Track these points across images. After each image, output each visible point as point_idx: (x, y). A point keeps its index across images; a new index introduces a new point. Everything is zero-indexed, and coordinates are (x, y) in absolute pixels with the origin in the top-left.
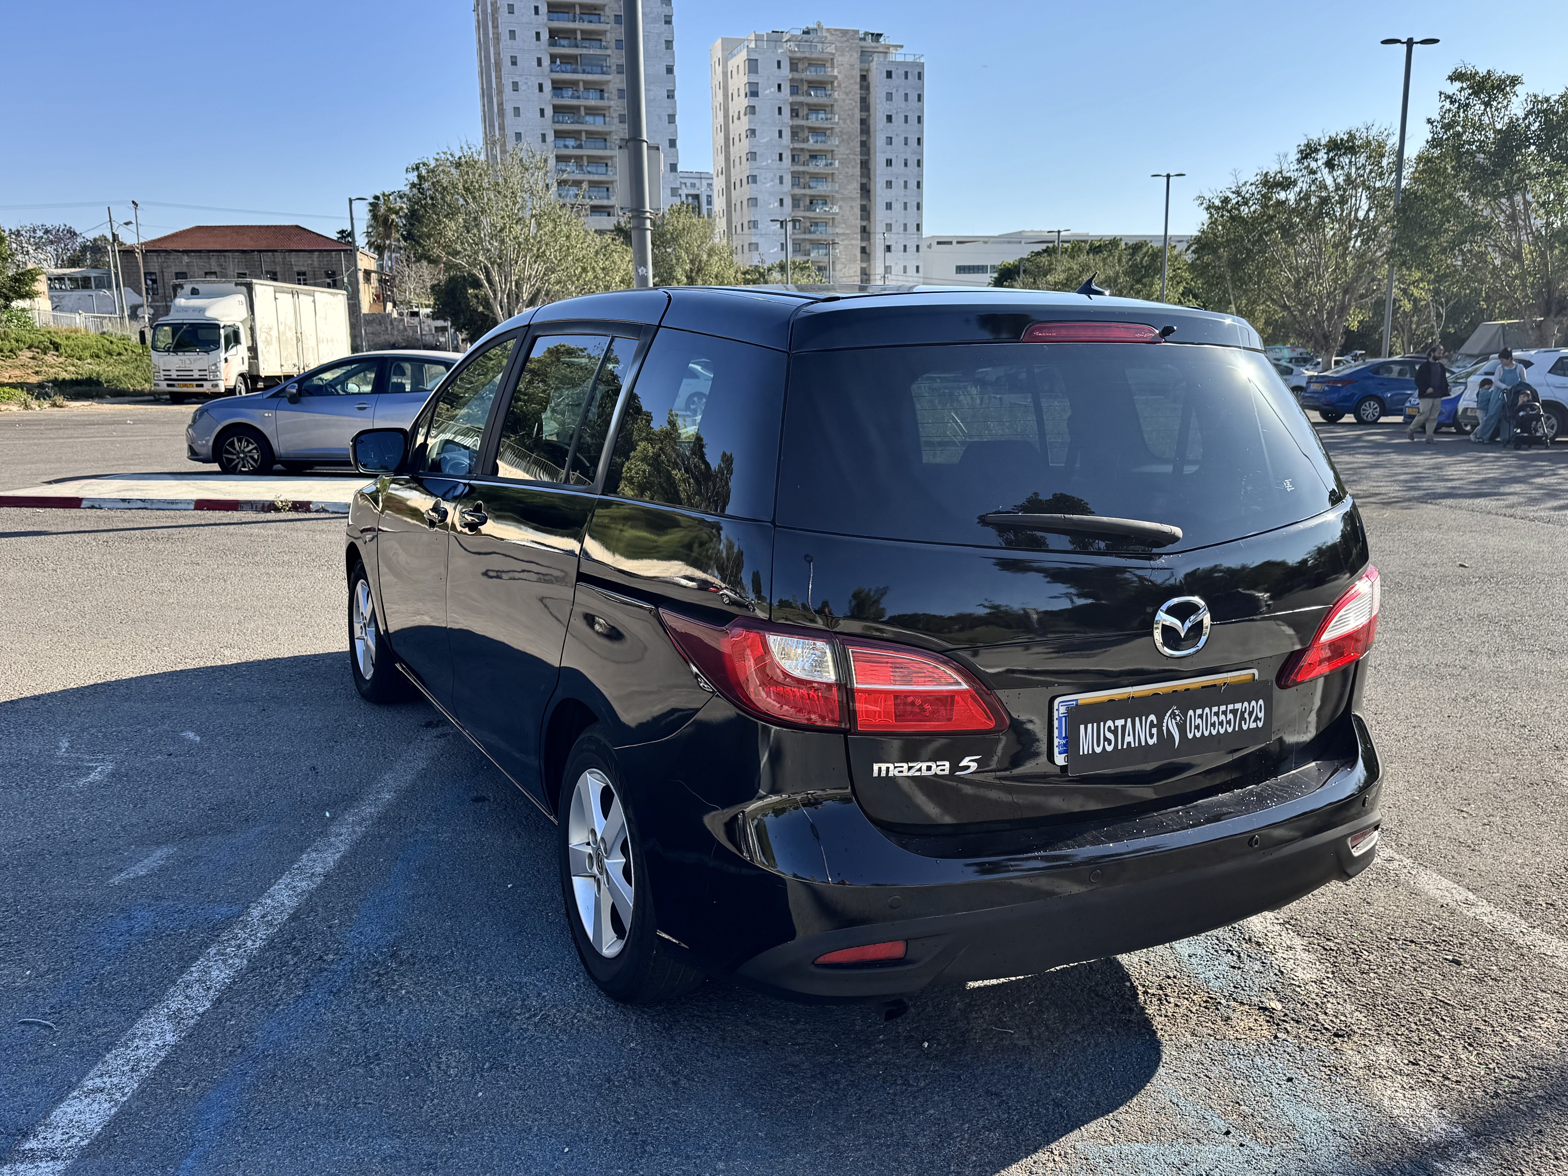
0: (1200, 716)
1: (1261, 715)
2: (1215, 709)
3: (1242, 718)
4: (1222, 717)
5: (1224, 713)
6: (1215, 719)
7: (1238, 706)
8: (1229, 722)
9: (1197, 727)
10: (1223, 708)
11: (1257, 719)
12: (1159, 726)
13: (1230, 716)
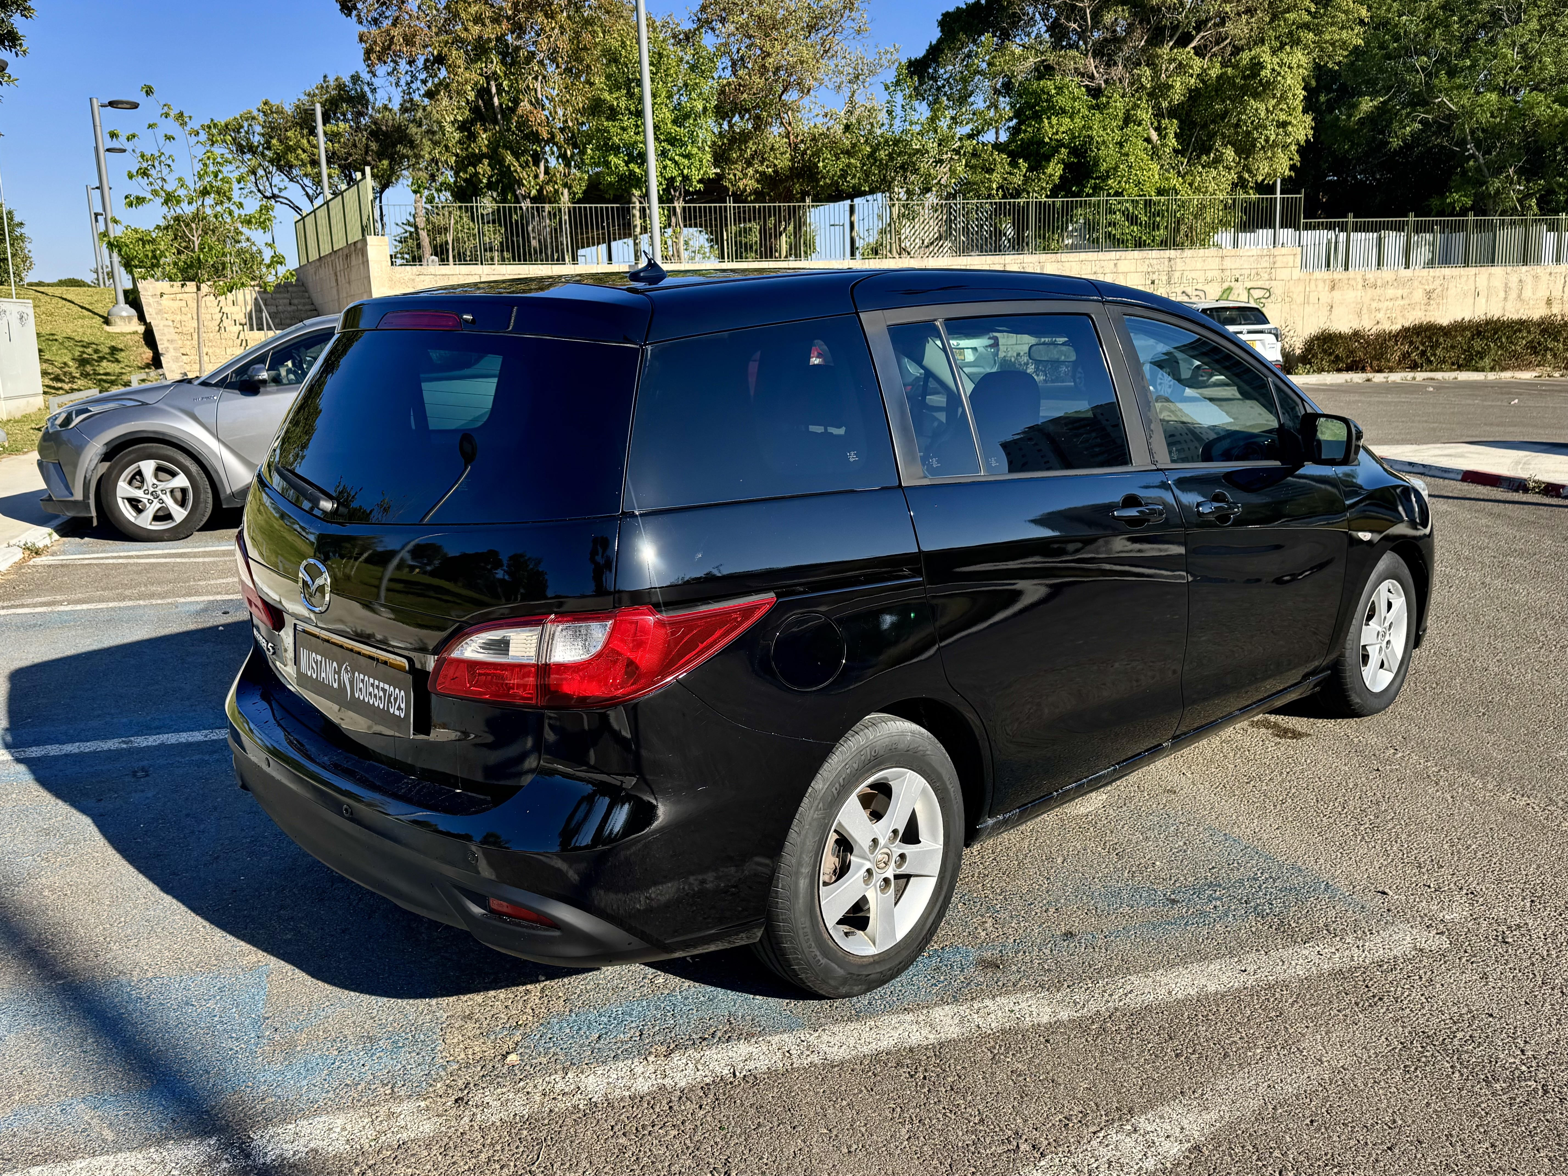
0: (363, 681)
1: (403, 706)
2: (372, 680)
3: (389, 701)
4: (376, 691)
5: (378, 687)
6: (371, 689)
7: (387, 687)
8: (380, 698)
9: (361, 690)
10: (376, 683)
11: (399, 708)
12: (338, 673)
13: (381, 693)
